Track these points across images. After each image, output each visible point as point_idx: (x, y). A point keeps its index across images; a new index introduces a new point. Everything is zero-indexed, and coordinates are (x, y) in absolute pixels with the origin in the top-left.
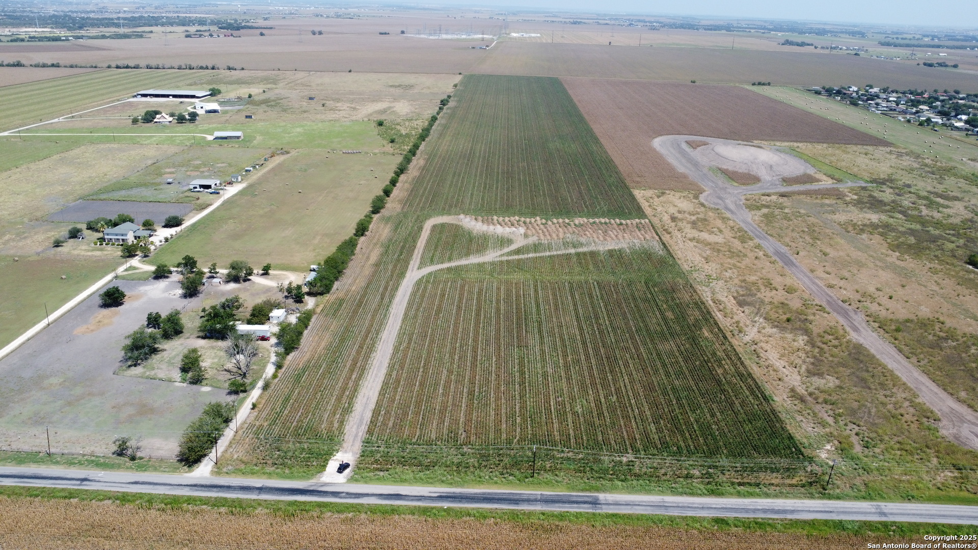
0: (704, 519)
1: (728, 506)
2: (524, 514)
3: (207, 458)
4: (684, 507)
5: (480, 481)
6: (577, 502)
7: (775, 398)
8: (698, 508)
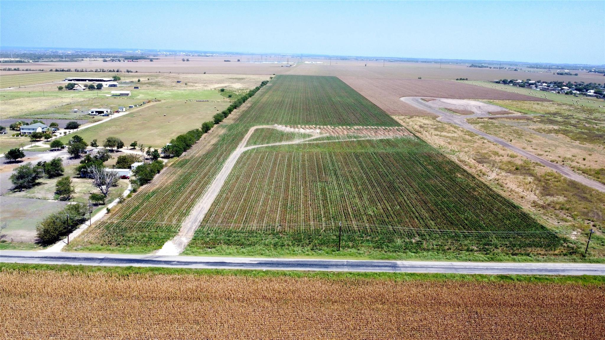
0: (491, 276)
1: (508, 268)
2: (334, 274)
3: (62, 241)
4: (471, 268)
5: (294, 253)
6: (379, 266)
7: (523, 207)
8: (483, 269)
